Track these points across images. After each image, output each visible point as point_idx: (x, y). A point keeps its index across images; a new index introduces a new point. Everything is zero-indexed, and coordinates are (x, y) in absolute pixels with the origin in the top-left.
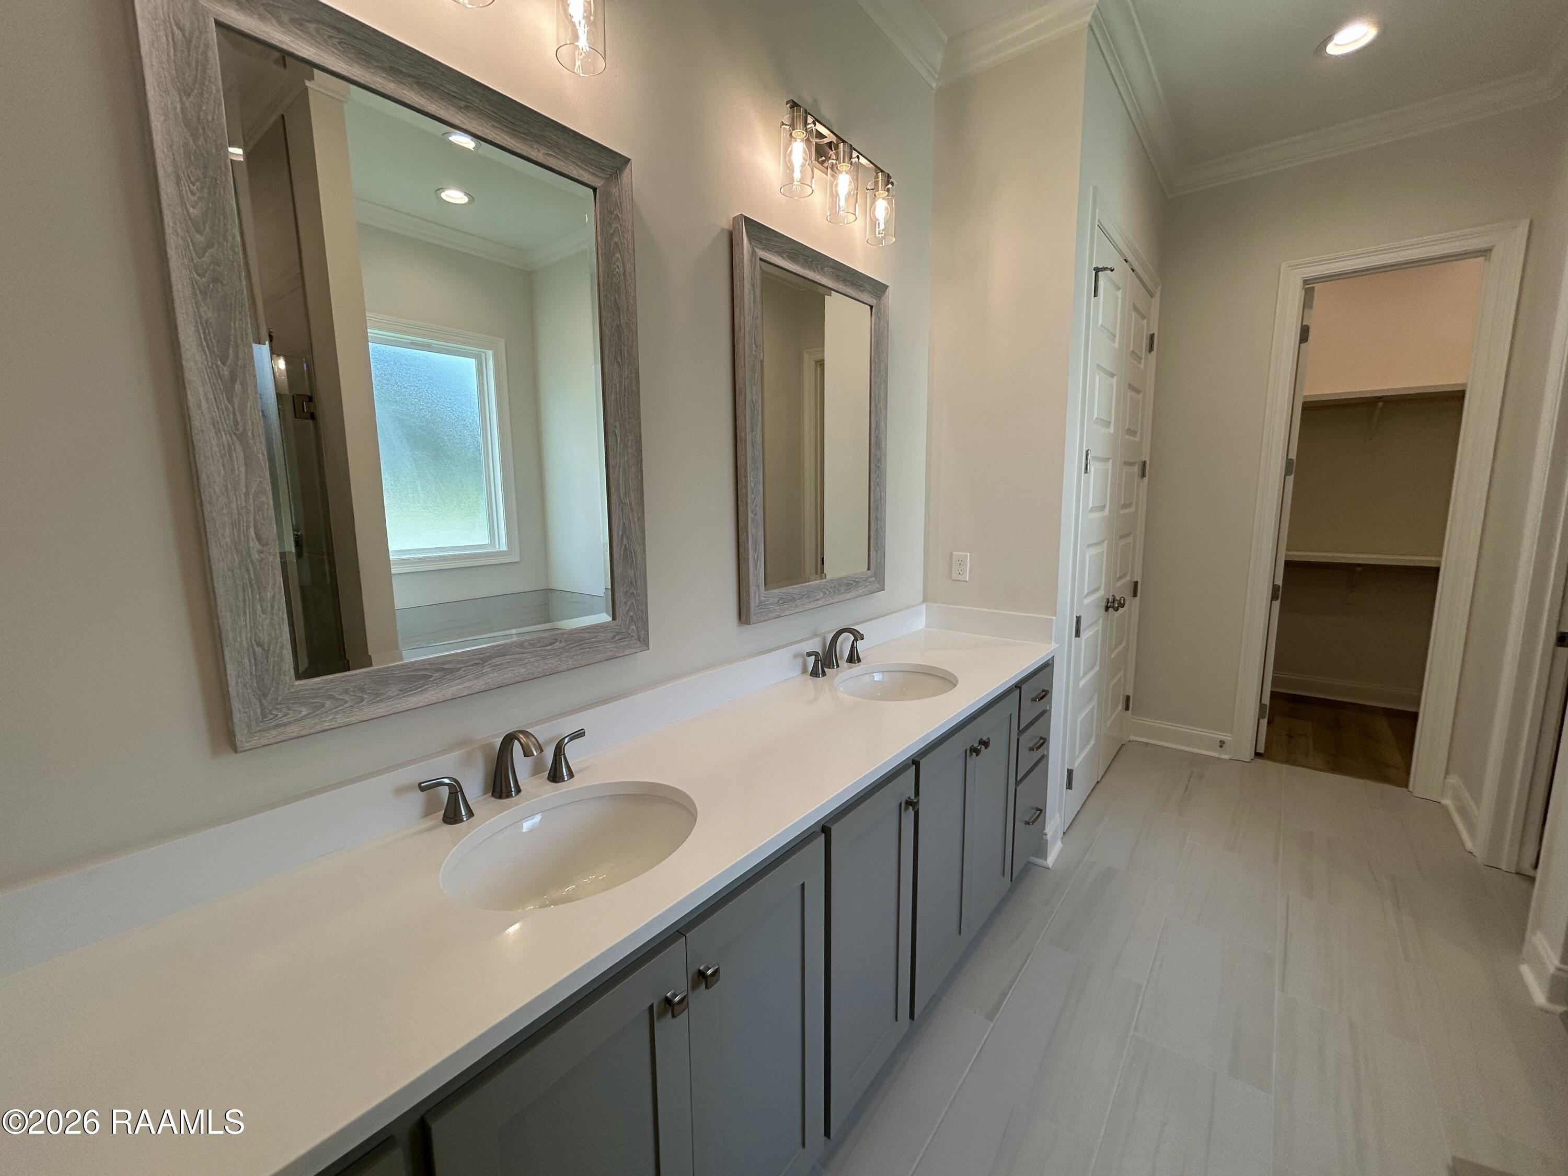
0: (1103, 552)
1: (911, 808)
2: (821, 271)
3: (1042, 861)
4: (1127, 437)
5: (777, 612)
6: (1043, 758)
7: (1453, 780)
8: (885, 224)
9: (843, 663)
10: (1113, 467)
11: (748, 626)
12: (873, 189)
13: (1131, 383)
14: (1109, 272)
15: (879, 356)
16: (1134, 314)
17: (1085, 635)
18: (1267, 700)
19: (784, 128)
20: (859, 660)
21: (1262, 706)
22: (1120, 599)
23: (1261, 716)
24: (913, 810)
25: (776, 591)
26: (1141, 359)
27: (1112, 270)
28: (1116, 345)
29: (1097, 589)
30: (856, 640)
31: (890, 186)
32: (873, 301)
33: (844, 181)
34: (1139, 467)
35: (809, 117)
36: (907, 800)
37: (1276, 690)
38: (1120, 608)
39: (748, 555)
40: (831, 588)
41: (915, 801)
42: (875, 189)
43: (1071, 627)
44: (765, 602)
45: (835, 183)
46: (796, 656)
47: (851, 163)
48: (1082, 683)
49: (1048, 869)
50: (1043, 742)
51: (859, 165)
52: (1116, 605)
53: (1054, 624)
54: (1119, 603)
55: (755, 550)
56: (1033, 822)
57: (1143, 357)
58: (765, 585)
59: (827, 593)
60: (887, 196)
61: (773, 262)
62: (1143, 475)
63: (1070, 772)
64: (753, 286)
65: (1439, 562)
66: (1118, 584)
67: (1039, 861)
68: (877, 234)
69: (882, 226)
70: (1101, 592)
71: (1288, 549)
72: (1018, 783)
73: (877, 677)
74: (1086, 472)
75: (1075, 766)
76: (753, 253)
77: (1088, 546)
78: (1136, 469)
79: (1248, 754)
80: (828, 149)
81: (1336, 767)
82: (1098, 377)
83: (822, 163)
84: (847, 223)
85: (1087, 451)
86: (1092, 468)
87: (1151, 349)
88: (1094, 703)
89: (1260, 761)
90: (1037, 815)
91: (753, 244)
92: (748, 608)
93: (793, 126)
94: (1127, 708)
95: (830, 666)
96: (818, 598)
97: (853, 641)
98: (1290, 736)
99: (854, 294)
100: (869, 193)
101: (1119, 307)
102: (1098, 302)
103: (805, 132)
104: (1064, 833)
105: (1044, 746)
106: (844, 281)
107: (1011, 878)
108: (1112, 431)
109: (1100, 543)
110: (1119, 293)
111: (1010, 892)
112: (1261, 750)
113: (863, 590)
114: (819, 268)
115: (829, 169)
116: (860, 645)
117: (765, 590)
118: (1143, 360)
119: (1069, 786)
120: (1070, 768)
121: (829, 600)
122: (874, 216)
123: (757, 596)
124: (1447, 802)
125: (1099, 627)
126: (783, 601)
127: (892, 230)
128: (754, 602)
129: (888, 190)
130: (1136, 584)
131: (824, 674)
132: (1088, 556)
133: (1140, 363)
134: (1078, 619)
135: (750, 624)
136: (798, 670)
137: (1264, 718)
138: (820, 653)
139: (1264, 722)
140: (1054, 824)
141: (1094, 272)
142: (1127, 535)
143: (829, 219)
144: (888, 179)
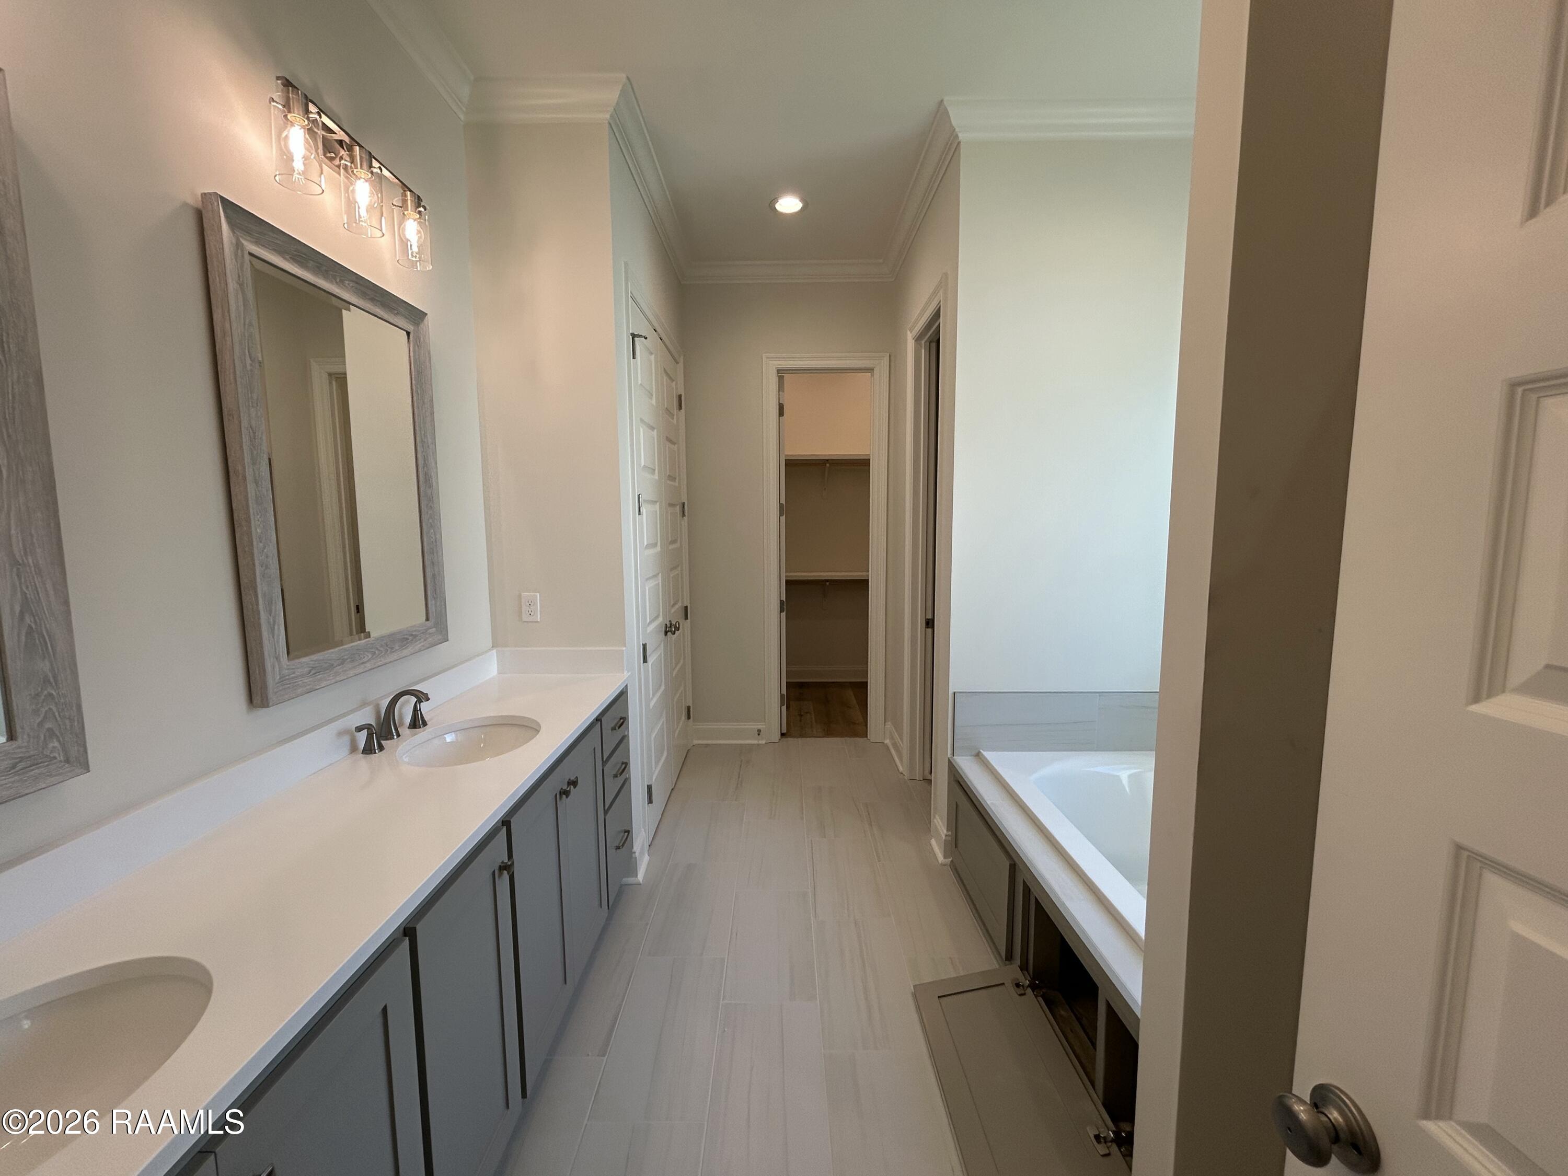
0: (659, 583)
1: (505, 872)
2: (341, 283)
3: (634, 879)
4: (668, 482)
5: (309, 685)
6: (627, 781)
7: (889, 725)
8: (418, 247)
9: (405, 731)
10: (660, 508)
11: (264, 710)
12: (400, 207)
13: (668, 436)
14: (644, 339)
15: (421, 387)
16: (665, 378)
17: (651, 660)
18: (784, 692)
19: (274, 106)
20: (425, 724)
21: (782, 696)
22: (676, 623)
23: (782, 705)
24: (508, 874)
25: (304, 660)
26: (674, 415)
27: (646, 338)
28: (654, 402)
29: (657, 617)
30: (419, 701)
31: (421, 209)
32: (411, 328)
33: (363, 190)
34: (680, 507)
35: (310, 105)
36: (500, 866)
37: (789, 681)
38: (677, 632)
39: (259, 619)
40: (382, 646)
41: (509, 863)
42: (403, 206)
43: (639, 656)
44: (289, 675)
45: (351, 188)
46: (340, 734)
47: (372, 173)
48: (652, 704)
49: (640, 884)
50: (625, 765)
51: (381, 177)
52: (673, 629)
53: (625, 653)
54: (675, 627)
55: (270, 612)
56: (623, 845)
57: (675, 413)
58: (288, 653)
59: (377, 652)
60: (419, 218)
61: (270, 261)
62: (684, 515)
63: (649, 788)
64: (241, 285)
65: (868, 576)
66: (673, 611)
67: (630, 880)
68: (410, 256)
69: (415, 249)
70: (661, 619)
71: (786, 572)
72: (606, 812)
73: (449, 738)
74: (639, 514)
75: (653, 782)
76: (238, 246)
77: (647, 579)
78: (678, 509)
79: (776, 736)
80: (338, 146)
81: (829, 732)
82: (641, 430)
83: (331, 159)
84: (371, 237)
85: (639, 495)
86: (643, 510)
87: (680, 407)
88: (664, 719)
89: (784, 739)
90: (625, 837)
91: (239, 234)
92: (264, 686)
93: (287, 106)
94: (689, 718)
95: (389, 737)
96: (365, 660)
97: (416, 702)
98: (801, 716)
99: (386, 316)
100: (396, 210)
101: (654, 371)
102: (637, 362)
103: (306, 121)
104: (649, 846)
105: (626, 769)
106: (372, 300)
107: (608, 906)
108: (657, 478)
109: (655, 576)
110: (653, 357)
111: (609, 918)
112: (784, 731)
113: (422, 644)
114: (338, 280)
115: (341, 168)
116: (425, 707)
117: (289, 659)
118: (675, 416)
119: (650, 801)
120: (649, 784)
121: (381, 660)
122: (404, 235)
123: (277, 669)
124: (887, 741)
125: (661, 650)
126: (315, 671)
127: (427, 255)
128: (272, 679)
129: (420, 213)
130: (686, 608)
131: (381, 748)
132: (647, 588)
133: (673, 419)
134: (644, 646)
135: (268, 706)
136: (346, 750)
137: (784, 705)
138: (374, 724)
139: (784, 708)
140: (640, 840)
141: (631, 337)
142: (675, 568)
143: (346, 226)
144: (418, 201)
